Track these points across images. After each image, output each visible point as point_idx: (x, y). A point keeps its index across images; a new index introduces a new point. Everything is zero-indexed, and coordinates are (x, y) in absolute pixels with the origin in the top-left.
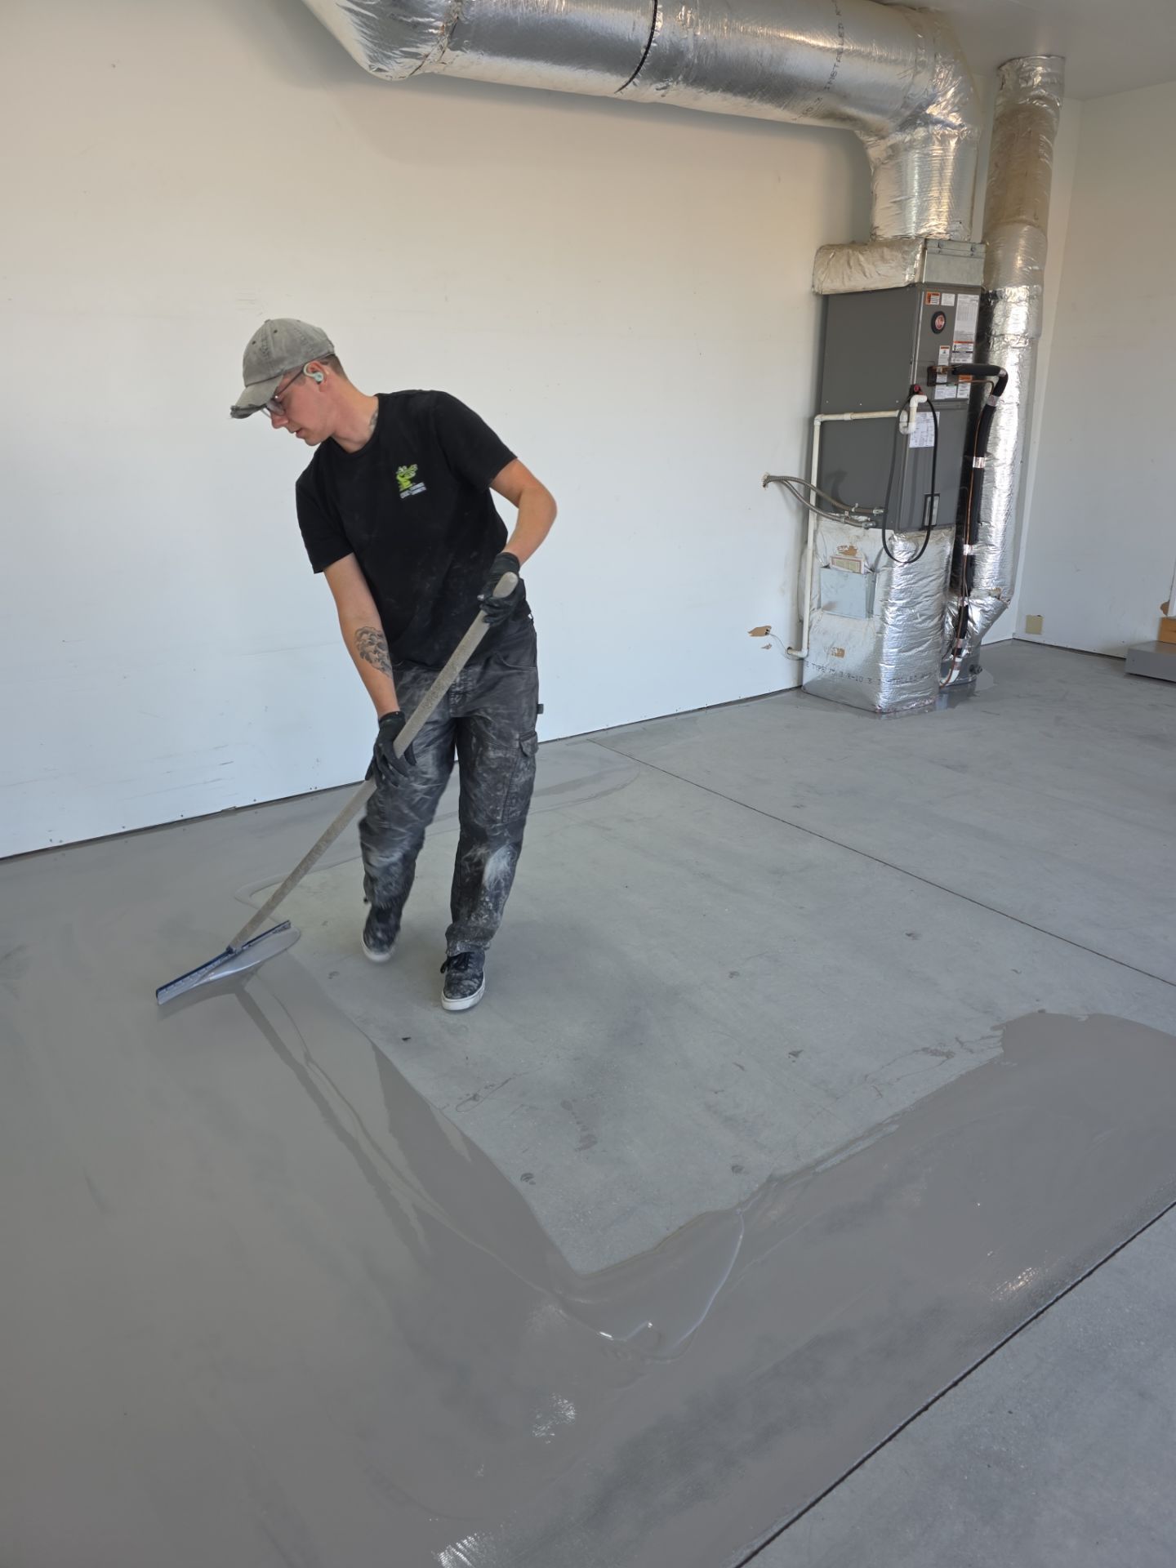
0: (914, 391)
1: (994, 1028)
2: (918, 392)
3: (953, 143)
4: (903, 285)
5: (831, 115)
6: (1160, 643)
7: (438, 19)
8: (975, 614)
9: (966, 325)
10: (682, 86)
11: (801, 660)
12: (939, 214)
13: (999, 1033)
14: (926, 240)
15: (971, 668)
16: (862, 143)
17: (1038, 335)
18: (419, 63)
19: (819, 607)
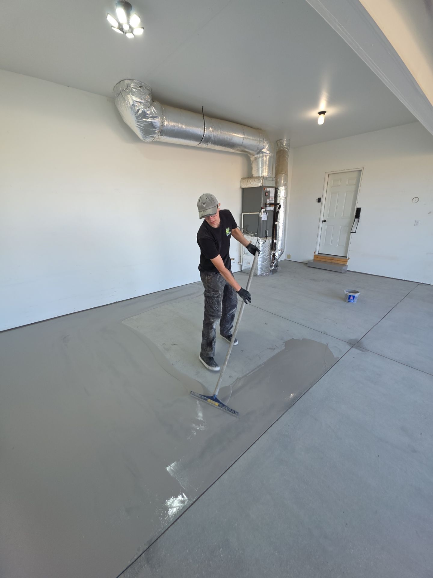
0: (262, 208)
1: (283, 343)
2: (263, 209)
3: (268, 157)
4: (259, 186)
5: (243, 151)
6: (314, 260)
7: (157, 129)
8: (277, 255)
9: (272, 195)
10: (211, 144)
11: (241, 265)
12: (266, 172)
13: (284, 344)
14: (263, 177)
15: (276, 266)
16: (249, 157)
17: (287, 197)
18: (154, 138)
19: (244, 254)
